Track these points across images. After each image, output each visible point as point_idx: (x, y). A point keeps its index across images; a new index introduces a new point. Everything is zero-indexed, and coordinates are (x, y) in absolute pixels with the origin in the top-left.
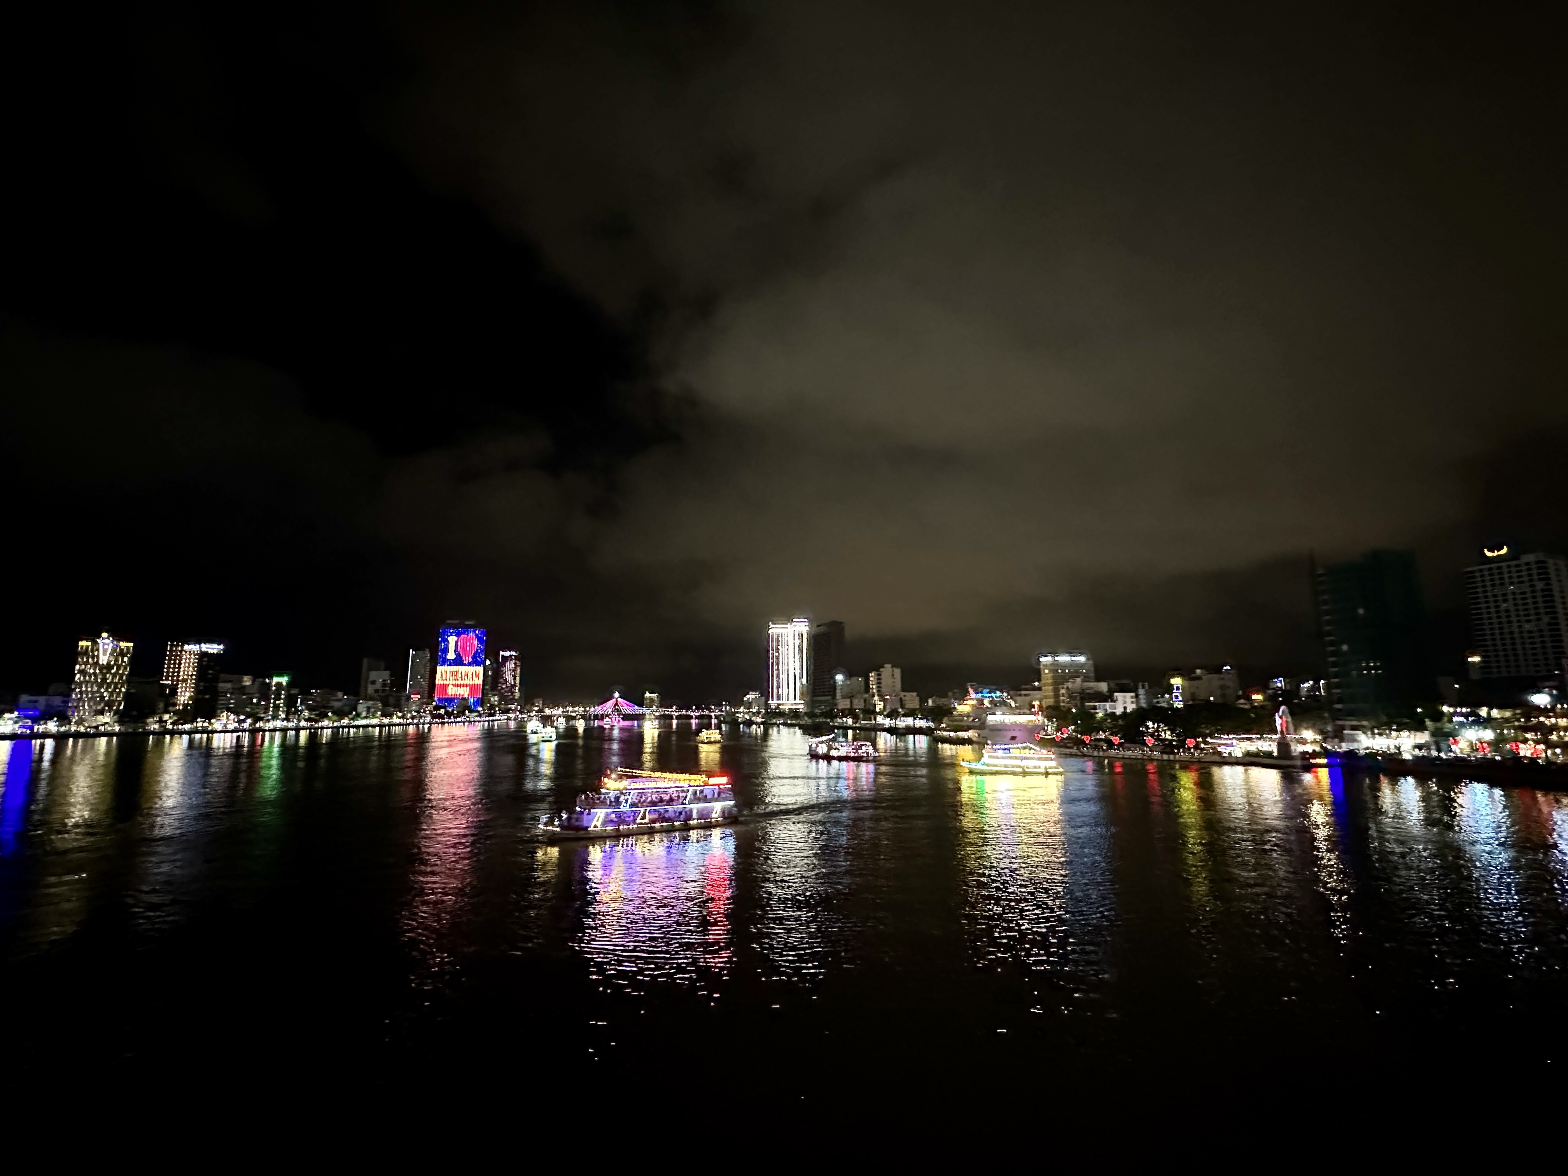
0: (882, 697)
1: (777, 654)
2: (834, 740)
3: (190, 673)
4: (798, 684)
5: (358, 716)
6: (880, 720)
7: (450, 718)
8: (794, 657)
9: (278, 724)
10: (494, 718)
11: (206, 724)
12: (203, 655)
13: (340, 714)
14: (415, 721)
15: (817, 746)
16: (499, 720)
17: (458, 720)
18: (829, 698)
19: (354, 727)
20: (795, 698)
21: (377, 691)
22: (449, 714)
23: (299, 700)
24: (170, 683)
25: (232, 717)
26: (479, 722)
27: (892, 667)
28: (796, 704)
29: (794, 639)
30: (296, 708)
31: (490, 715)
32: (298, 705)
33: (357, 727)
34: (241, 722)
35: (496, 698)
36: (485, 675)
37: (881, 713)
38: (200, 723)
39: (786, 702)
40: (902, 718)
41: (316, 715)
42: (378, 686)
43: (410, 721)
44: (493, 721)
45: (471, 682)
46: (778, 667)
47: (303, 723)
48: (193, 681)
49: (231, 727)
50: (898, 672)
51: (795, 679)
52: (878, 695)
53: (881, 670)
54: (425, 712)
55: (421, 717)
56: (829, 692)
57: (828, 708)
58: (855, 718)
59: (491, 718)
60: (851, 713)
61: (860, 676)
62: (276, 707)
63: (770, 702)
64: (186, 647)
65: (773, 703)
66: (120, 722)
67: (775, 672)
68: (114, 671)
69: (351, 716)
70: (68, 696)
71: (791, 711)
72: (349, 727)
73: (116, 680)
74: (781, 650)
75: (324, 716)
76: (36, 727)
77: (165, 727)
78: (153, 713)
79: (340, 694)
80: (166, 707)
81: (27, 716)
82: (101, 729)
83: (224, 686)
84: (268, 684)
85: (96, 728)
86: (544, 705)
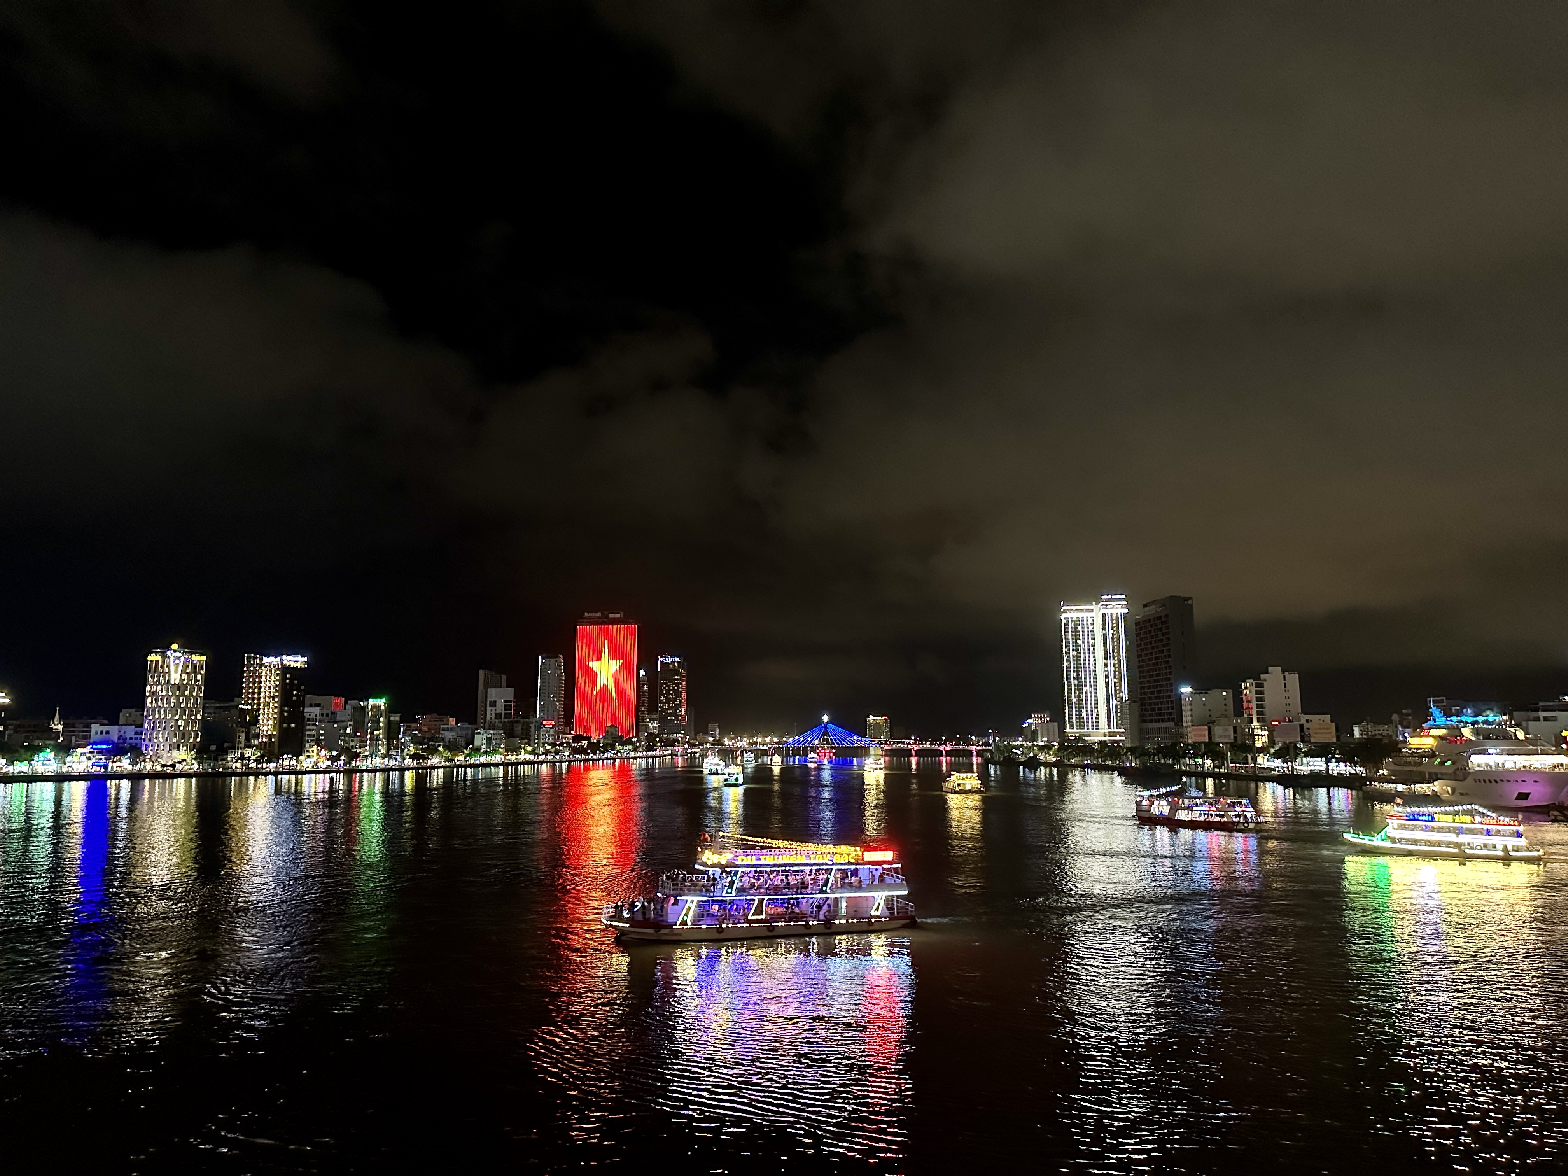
0: (1266, 723)
1: (1075, 653)
2: (1181, 793)
3: (272, 694)
4: (1114, 702)
5: (477, 750)
6: (1263, 761)
7: (595, 753)
8: (1106, 657)
9: (378, 762)
10: (653, 753)
11: (294, 762)
12: (285, 670)
13: (453, 747)
14: (550, 758)
15: (1151, 803)
17: (606, 755)
18: (1172, 724)
19: (471, 766)
20: (1109, 725)
21: (498, 716)
22: (594, 748)
23: (402, 729)
24: (249, 707)
25: (323, 752)
26: (635, 758)
27: (1283, 672)
28: (1111, 734)
29: (1105, 628)
30: (399, 739)
31: (649, 748)
32: (401, 735)
33: (475, 766)
34: (334, 759)
35: (656, 724)
36: (640, 693)
37: (1263, 750)
38: (287, 762)
39: (1095, 730)
40: (1305, 760)
41: (423, 750)
42: (500, 708)
43: (543, 758)
46: (1078, 675)
47: (408, 762)
48: (276, 705)
49: (324, 764)
50: (1294, 679)
51: (1108, 694)
52: (1260, 720)
53: (1262, 676)
54: (562, 744)
55: (557, 752)
56: (1170, 714)
57: (1169, 743)
58: (1217, 756)
60: (1211, 750)
61: (1224, 689)
62: (374, 739)
63: (1067, 730)
64: (266, 660)
65: (1072, 732)
67: (1074, 682)
68: (187, 693)
69: (466, 752)
70: (142, 726)
71: (1102, 743)
72: (465, 767)
73: (190, 705)
74: (1082, 646)
75: (434, 751)
76: (110, 765)
77: (247, 765)
78: (234, 748)
79: (452, 721)
80: (248, 739)
81: (100, 751)
82: (178, 767)
83: (312, 712)
84: (364, 708)
85: (173, 766)
86: (722, 734)
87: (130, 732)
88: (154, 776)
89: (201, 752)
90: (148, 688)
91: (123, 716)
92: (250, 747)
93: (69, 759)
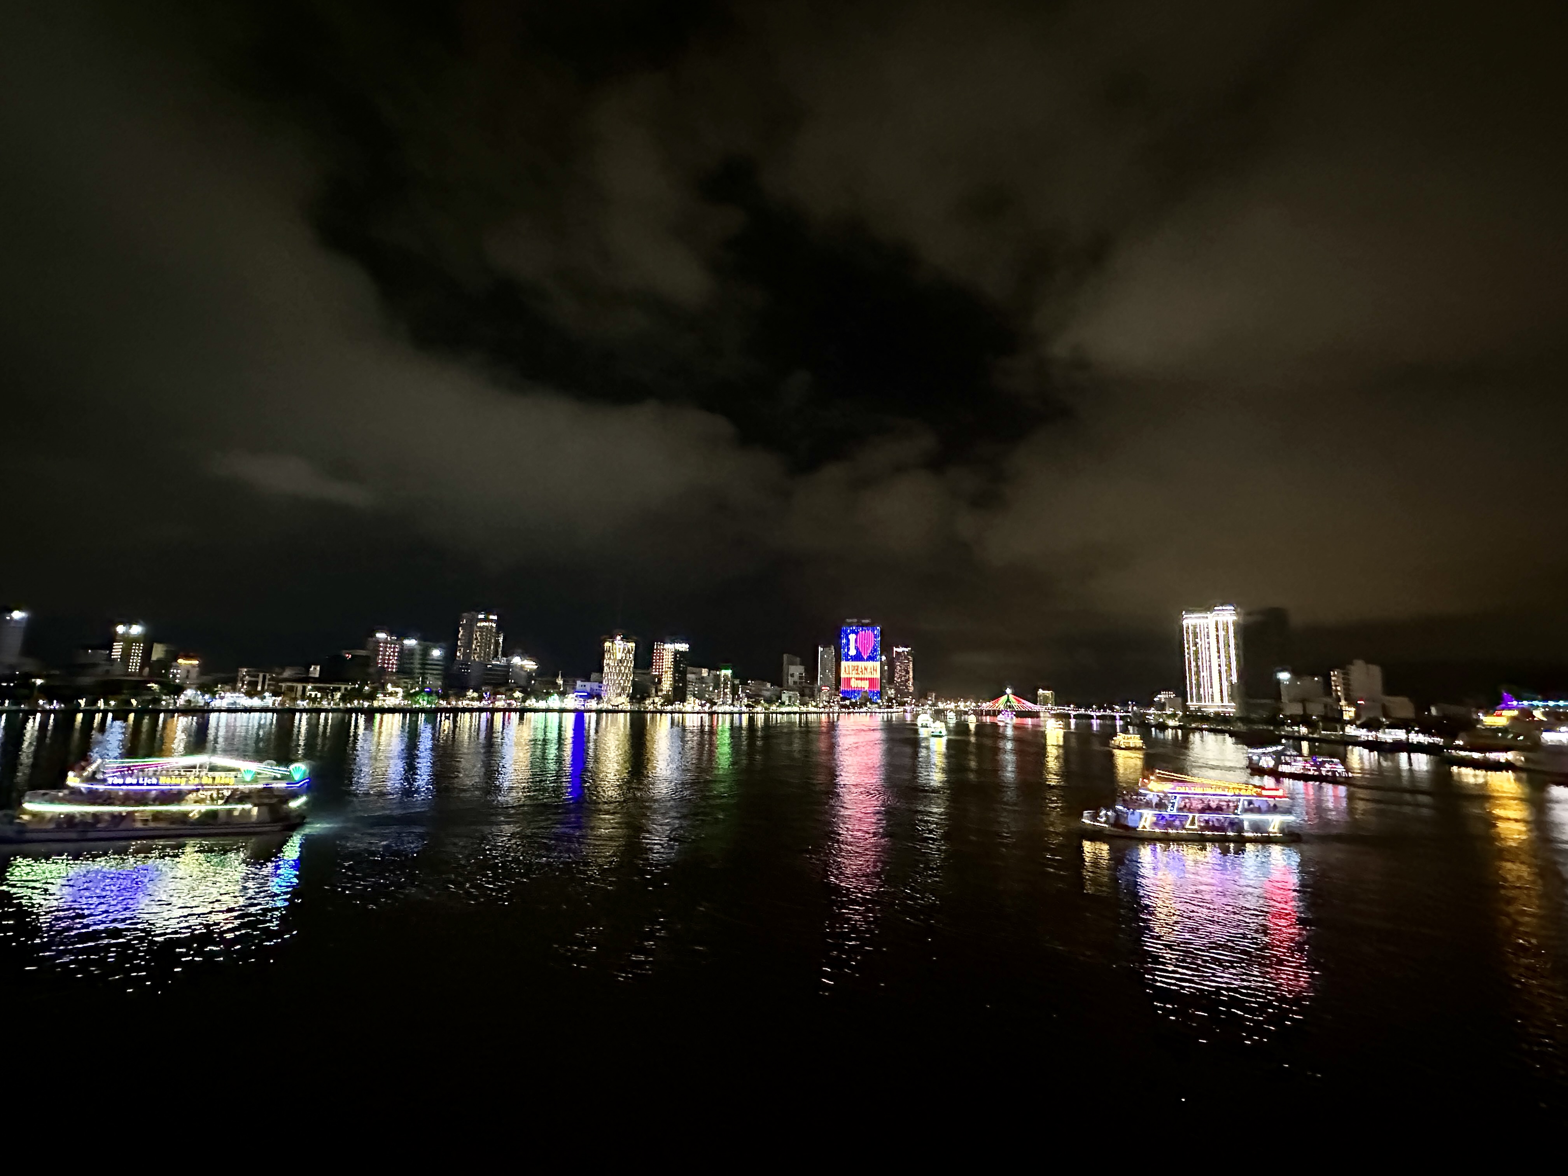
0: (1351, 702)
1: (1194, 648)
2: (1282, 753)
3: (669, 666)
4: (1225, 684)
5: (783, 703)
6: (1350, 730)
7: (854, 709)
8: (1219, 652)
9: (727, 708)
10: (891, 710)
11: (681, 706)
12: (676, 652)
13: (770, 701)
14: (827, 710)
15: (1260, 759)
16: (896, 713)
17: (861, 710)
18: (1271, 700)
19: (780, 713)
20: (1222, 700)
21: (795, 683)
22: (854, 705)
23: (740, 689)
24: (657, 673)
25: (697, 701)
26: (880, 713)
27: (1367, 664)
28: (1224, 706)
29: (1217, 630)
30: (739, 695)
31: (889, 707)
32: (740, 693)
33: (782, 713)
34: (702, 705)
35: (893, 691)
36: (882, 671)
37: (1351, 722)
38: (677, 706)
39: (1210, 703)
40: (1387, 730)
41: (752, 702)
42: (796, 678)
43: (822, 710)
44: (891, 713)
45: (870, 676)
46: (1197, 664)
47: (744, 709)
48: (672, 672)
49: (698, 708)
50: (1376, 671)
51: (1220, 678)
52: (1346, 700)
53: (1349, 667)
54: (834, 702)
55: (831, 707)
56: (1270, 693)
57: (1271, 714)
58: (1312, 727)
59: (889, 710)
60: (1305, 720)
61: (1316, 675)
62: (725, 694)
63: (1189, 703)
64: (666, 646)
65: (1193, 704)
66: (631, 702)
67: (1193, 669)
68: (625, 664)
69: (777, 704)
70: (602, 682)
71: (1217, 714)
72: (777, 713)
73: (627, 671)
74: (1200, 643)
75: (758, 702)
76: (586, 704)
77: (656, 707)
78: (649, 696)
79: (769, 685)
80: (656, 692)
81: (581, 696)
82: (620, 707)
83: (690, 677)
84: (719, 676)
85: (618, 706)
86: (937, 699)
87: (595, 686)
88: (608, 711)
89: (632, 698)
90: (605, 661)
91: (594, 676)
92: (657, 696)
93: (565, 700)
